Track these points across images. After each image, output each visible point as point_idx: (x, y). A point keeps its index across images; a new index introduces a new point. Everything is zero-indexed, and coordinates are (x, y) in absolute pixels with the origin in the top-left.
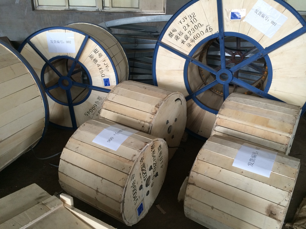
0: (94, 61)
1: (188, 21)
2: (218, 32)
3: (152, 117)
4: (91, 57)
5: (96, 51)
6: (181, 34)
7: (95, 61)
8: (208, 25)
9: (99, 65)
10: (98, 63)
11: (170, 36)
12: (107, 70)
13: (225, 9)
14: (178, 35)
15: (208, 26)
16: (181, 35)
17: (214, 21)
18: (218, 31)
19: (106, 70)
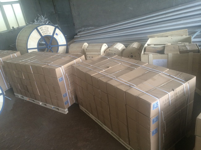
1: (46, 28)
2: (52, 35)
11: (40, 28)
15: (50, 32)
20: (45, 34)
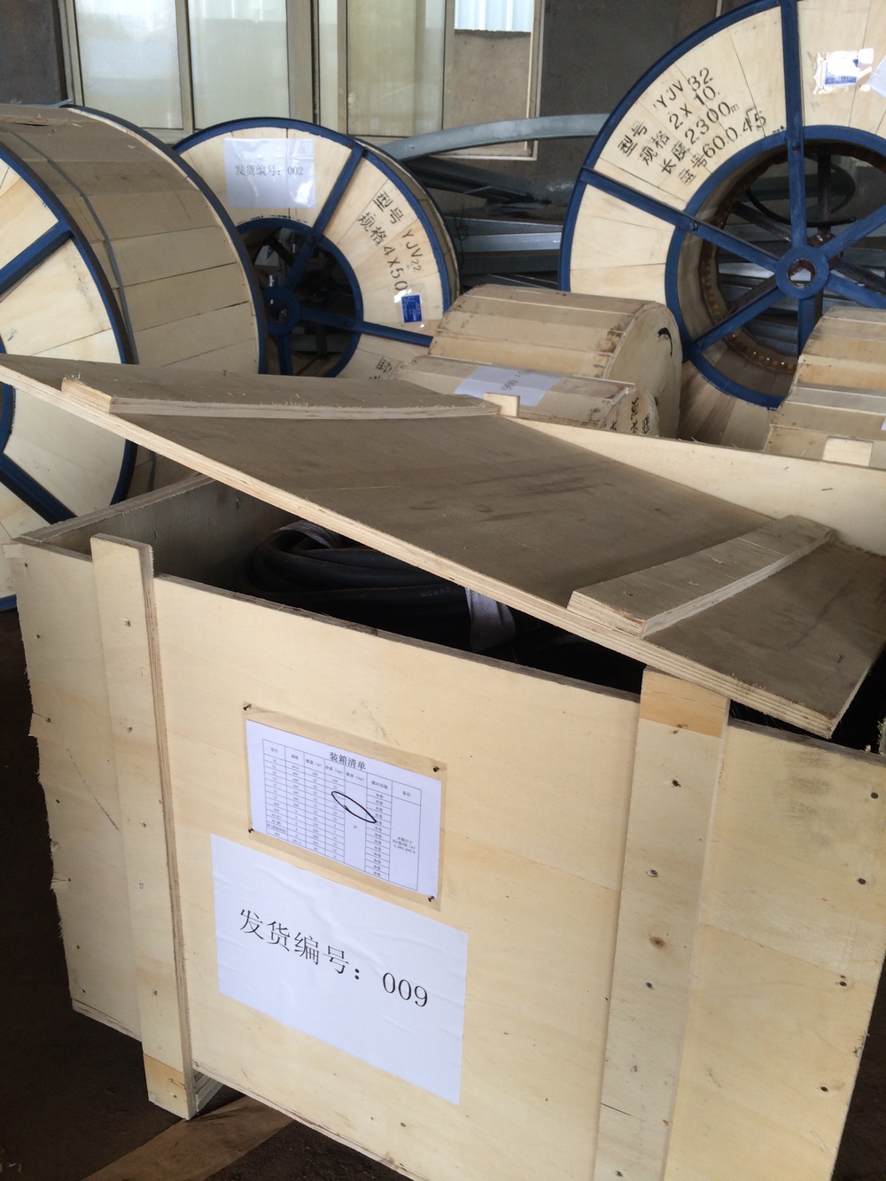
0: (375, 235)
1: (687, 97)
2: (782, 128)
3: (603, 363)
4: (365, 221)
5: (381, 202)
6: (662, 139)
7: (379, 234)
8: (752, 106)
9: (389, 250)
10: (385, 242)
11: (626, 149)
12: (416, 266)
13: (809, 53)
14: (653, 146)
15: (751, 110)
16: (661, 143)
17: (770, 92)
18: (785, 126)
19: (411, 268)
20: (699, 162)
